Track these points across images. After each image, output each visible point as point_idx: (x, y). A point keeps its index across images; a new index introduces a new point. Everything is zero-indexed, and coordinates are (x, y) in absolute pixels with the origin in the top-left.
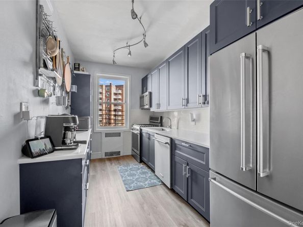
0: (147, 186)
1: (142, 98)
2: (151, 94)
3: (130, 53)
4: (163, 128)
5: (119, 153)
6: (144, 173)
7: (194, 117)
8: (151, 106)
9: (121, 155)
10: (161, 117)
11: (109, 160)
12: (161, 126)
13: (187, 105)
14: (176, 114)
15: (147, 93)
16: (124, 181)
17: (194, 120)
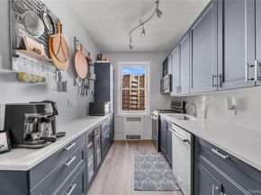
0: (159, 188)
1: (162, 82)
2: (171, 76)
3: (144, 32)
4: (186, 115)
5: (139, 137)
6: (160, 166)
7: (234, 102)
8: (171, 90)
9: (142, 139)
10: (184, 103)
11: (130, 143)
12: (184, 112)
13: (221, 86)
14: (204, 99)
15: (167, 76)
16: (136, 173)
17: (233, 108)
